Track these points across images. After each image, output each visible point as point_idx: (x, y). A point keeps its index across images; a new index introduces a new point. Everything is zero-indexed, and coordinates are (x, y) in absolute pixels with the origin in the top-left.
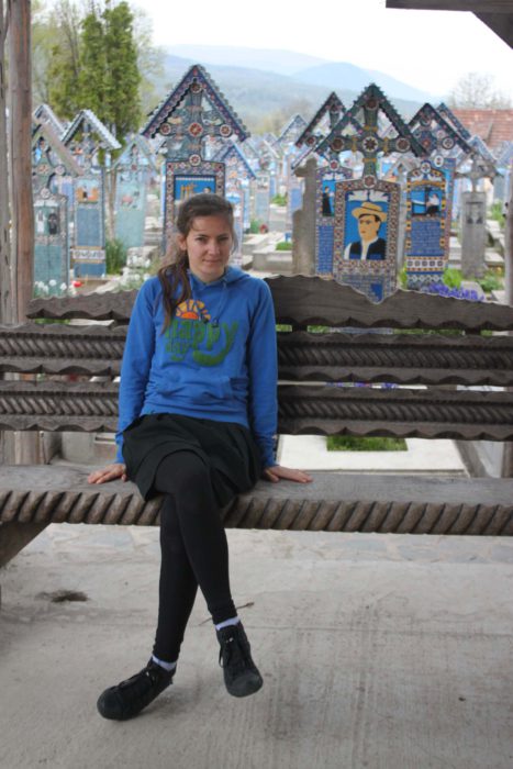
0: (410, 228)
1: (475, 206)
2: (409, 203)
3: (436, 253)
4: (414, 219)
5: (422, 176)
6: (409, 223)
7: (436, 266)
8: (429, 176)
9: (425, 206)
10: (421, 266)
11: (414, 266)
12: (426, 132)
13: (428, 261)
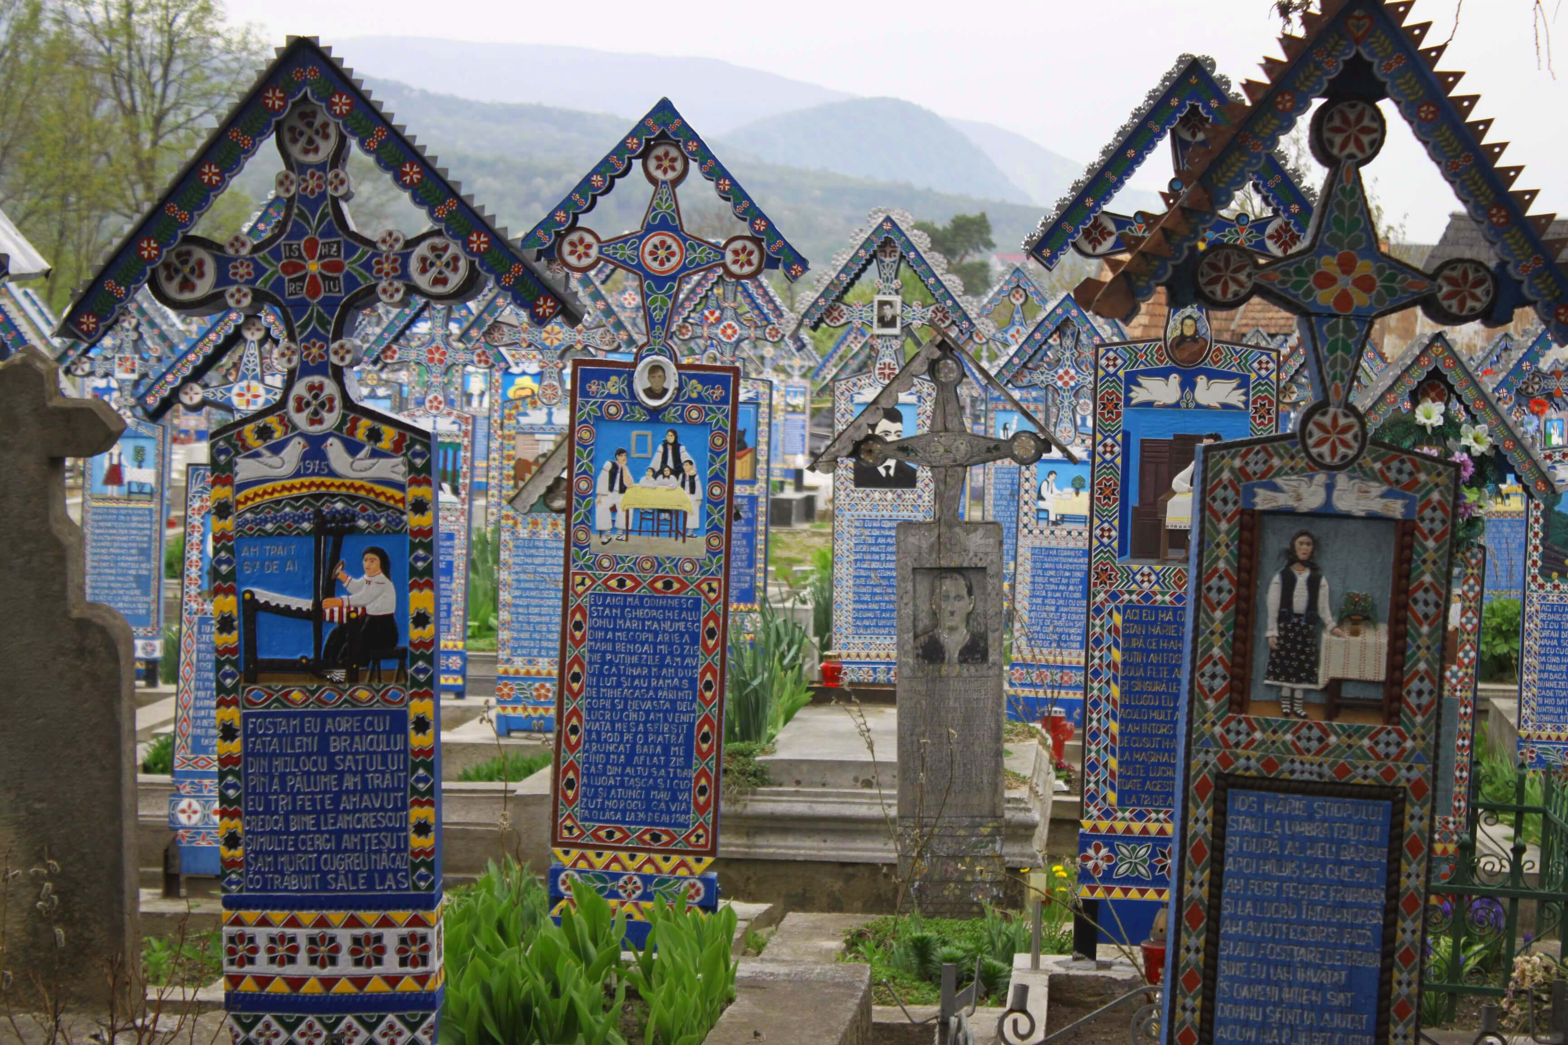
0: (235, 747)
1: (952, 586)
2: (229, 604)
3: (387, 888)
4: (256, 691)
5: (295, 450)
6: (233, 715)
7: (391, 964)
8: (335, 450)
9: (316, 615)
10: (302, 967)
11: (262, 965)
12: (312, 202)
13: (344, 937)
